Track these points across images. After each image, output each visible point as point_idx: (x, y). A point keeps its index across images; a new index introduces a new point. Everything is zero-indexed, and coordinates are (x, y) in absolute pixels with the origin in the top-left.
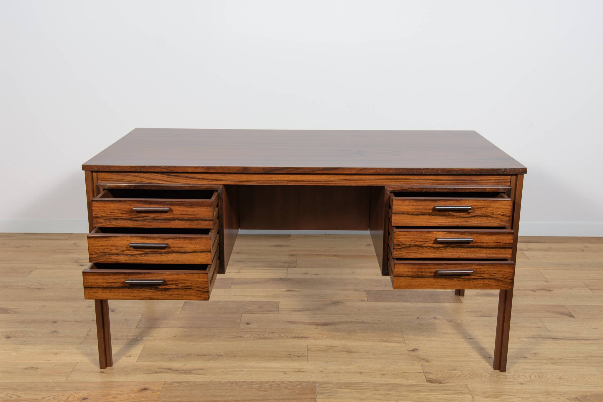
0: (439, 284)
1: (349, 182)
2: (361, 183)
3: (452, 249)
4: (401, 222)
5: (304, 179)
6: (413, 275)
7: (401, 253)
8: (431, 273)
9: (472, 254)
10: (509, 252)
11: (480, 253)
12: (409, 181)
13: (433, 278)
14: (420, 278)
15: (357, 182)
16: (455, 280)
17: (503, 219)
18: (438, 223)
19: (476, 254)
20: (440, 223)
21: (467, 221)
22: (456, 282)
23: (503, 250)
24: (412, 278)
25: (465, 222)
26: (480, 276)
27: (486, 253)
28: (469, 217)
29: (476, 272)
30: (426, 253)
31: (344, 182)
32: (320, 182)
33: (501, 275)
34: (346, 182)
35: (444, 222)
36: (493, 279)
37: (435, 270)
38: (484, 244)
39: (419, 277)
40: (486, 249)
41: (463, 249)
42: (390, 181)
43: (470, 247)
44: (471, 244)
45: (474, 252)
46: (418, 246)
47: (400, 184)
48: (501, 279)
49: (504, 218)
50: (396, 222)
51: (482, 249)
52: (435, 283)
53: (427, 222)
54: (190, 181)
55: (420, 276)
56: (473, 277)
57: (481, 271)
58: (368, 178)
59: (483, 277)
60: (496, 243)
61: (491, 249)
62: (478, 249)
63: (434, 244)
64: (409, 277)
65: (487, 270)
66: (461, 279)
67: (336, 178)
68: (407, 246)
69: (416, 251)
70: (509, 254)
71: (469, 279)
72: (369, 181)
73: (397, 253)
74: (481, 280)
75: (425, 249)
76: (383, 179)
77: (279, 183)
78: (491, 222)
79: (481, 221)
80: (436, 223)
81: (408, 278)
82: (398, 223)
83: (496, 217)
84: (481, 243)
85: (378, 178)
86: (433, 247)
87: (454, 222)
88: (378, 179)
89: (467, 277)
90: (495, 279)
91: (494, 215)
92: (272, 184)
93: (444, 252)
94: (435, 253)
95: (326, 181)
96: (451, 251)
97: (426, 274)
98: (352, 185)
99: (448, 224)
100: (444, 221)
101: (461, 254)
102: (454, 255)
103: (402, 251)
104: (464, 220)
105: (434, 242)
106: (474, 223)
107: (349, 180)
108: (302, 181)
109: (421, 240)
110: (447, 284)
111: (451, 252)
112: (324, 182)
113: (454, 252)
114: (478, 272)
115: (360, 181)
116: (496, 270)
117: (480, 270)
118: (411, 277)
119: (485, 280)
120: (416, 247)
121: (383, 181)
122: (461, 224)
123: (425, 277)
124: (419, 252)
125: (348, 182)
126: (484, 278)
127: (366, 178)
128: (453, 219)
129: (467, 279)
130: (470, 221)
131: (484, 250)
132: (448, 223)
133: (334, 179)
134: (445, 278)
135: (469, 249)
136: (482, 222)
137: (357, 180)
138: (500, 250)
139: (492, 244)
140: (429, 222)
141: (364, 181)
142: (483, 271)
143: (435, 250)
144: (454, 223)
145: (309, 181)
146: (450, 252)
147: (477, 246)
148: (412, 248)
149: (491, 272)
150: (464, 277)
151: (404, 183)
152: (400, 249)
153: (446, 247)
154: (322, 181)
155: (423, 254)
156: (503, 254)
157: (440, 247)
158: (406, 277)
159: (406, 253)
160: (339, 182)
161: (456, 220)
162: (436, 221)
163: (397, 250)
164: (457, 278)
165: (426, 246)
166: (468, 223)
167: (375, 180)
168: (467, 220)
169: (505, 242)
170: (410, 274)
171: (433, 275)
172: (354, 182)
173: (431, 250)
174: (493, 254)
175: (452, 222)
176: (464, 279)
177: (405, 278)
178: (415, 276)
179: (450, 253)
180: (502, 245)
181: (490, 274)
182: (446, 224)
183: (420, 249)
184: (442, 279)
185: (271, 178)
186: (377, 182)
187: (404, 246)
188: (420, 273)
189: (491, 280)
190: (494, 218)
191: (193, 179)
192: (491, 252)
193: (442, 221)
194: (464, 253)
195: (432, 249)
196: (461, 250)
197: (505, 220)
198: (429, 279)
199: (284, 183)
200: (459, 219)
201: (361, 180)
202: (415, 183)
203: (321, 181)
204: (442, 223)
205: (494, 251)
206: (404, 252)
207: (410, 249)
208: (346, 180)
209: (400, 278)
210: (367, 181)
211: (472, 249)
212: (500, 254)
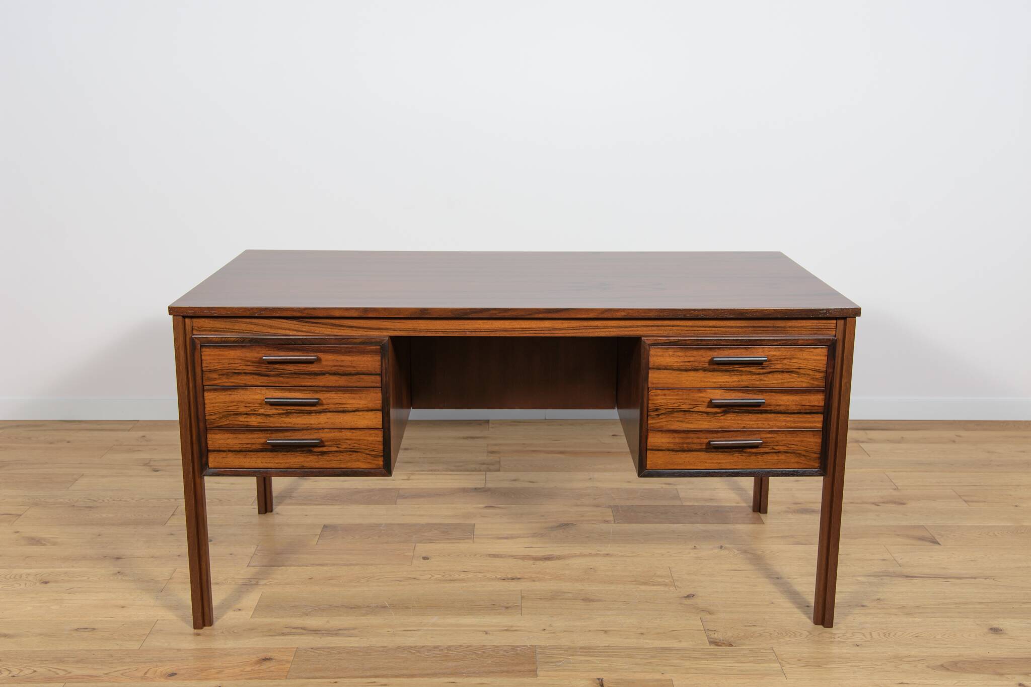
0: (713, 461)
1: (587, 331)
2: (605, 332)
3: (735, 415)
4: (662, 382)
5: (514, 327)
6: (677, 447)
7: (660, 422)
8: (701, 444)
9: (764, 423)
10: (817, 419)
11: (776, 421)
12: (679, 328)
13: (703, 453)
14: (686, 453)
15: (597, 330)
16: (737, 455)
17: (814, 377)
18: (718, 382)
19: (770, 423)
20: (721, 382)
21: (761, 380)
22: (738, 457)
23: (809, 416)
24: (674, 453)
25: (758, 380)
26: (773, 449)
27: (785, 421)
28: (764, 374)
29: (767, 443)
30: (696, 422)
31: (577, 331)
32: (540, 332)
33: (803, 446)
34: (581, 331)
35: (726, 382)
36: (791, 453)
37: (707, 441)
38: (781, 408)
39: (684, 451)
40: (785, 415)
41: (751, 415)
42: (650, 328)
43: (762, 412)
44: (763, 407)
45: (767, 420)
46: (684, 411)
47: (666, 333)
48: (804, 453)
49: (816, 374)
50: (654, 382)
51: (779, 415)
52: (708, 459)
53: (701, 381)
54: (337, 331)
55: (686, 449)
56: (762, 450)
57: (773, 442)
58: (615, 325)
59: (777, 451)
60: (799, 406)
61: (792, 415)
62: (773, 415)
63: (708, 407)
64: (669, 450)
65: (784, 440)
66: (745, 453)
67: (566, 324)
68: (668, 412)
69: (681, 419)
70: (818, 422)
71: (756, 454)
72: (617, 329)
73: (654, 421)
74: (775, 455)
75: (695, 416)
76: (638, 326)
77: (477, 333)
78: (798, 381)
79: (782, 379)
80: (715, 382)
81: (668, 452)
82: (658, 383)
83: (804, 372)
84: (777, 405)
85: (631, 325)
86: (707, 413)
87: (742, 381)
88: (630, 327)
89: (754, 450)
90: (794, 453)
91: (801, 370)
92: (466, 334)
93: (724, 419)
94: (710, 421)
95: (549, 329)
96: (733, 418)
97: (695, 446)
98: (591, 335)
99: (733, 384)
100: (727, 380)
101: (748, 422)
102: (738, 424)
103: (662, 419)
104: (756, 378)
105: (708, 405)
106: (771, 382)
107: (586, 328)
108: (513, 330)
109: (689, 402)
110: (724, 461)
111: (733, 420)
112: (547, 332)
113: (738, 420)
114: (770, 443)
115: (603, 330)
116: (796, 439)
117: (772, 439)
118: (673, 451)
119: (780, 454)
120: (682, 413)
121: (639, 329)
122: (753, 384)
123: (692, 451)
124: (687, 420)
125: (584, 330)
126: (779, 452)
127: (612, 325)
128: (740, 377)
129: (753, 453)
130: (765, 379)
131: (782, 417)
132: (733, 382)
133: (563, 327)
134: (722, 452)
135: (760, 415)
136: (783, 381)
137: (597, 327)
138: (805, 416)
139: (794, 407)
140: (704, 382)
141: (609, 330)
142: (777, 442)
143: (709, 417)
144: (742, 383)
145: (524, 330)
146: (731, 420)
147: (771, 410)
148: (676, 414)
149: (789, 443)
150: (749, 450)
151: (671, 332)
152: (658, 415)
153: (725, 412)
154: (544, 329)
155: (692, 423)
156: (810, 422)
157: (718, 413)
158: (664, 450)
159: (667, 421)
160: (569, 331)
161: (744, 377)
162: (715, 380)
163: (653, 418)
164: (740, 452)
165: (696, 410)
166: (762, 382)
167: (626, 327)
168: (761, 378)
169: (811, 405)
170: (671, 446)
171: (704, 447)
172: (593, 330)
173: (703, 417)
174: (794, 422)
175: (739, 381)
176: (750, 453)
177: (664, 452)
178: (678, 449)
179: (733, 422)
180: (809, 410)
181: (788, 445)
182: (730, 383)
183: (688, 415)
184: (718, 453)
185: (465, 326)
186: (628, 331)
187: (663, 412)
188: (685, 445)
189: (788, 455)
190: (802, 375)
191: (342, 328)
192: (792, 419)
193: (724, 380)
194: (753, 421)
195: (705, 415)
196: (748, 417)
197: (817, 377)
198: (698, 453)
199: (484, 333)
200: (749, 376)
201: (604, 328)
202: (689, 332)
203: (542, 329)
204: (724, 382)
205: (797, 418)
206: (664, 420)
207: (673, 415)
208: (580, 328)
209: (656, 452)
210: (614, 330)
211: (764, 415)
212: (805, 422)
